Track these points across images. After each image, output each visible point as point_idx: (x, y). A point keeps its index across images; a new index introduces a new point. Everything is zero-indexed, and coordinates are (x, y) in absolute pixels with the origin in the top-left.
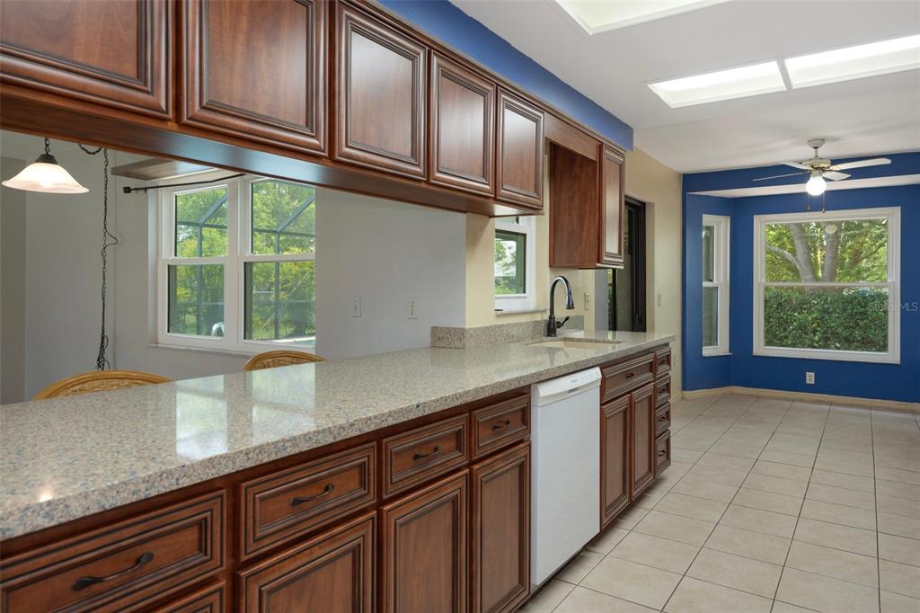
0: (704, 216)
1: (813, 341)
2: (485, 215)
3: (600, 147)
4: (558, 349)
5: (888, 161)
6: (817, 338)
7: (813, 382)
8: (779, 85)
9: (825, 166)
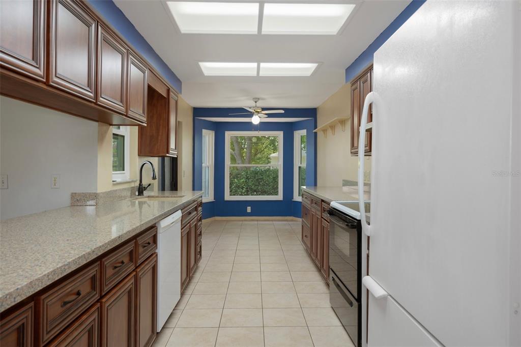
0: (203, 130)
1: (242, 192)
2: (108, 124)
3: (168, 91)
4: (145, 202)
5: (283, 112)
6: (244, 191)
7: (250, 211)
8: (254, 74)
9: (259, 111)
